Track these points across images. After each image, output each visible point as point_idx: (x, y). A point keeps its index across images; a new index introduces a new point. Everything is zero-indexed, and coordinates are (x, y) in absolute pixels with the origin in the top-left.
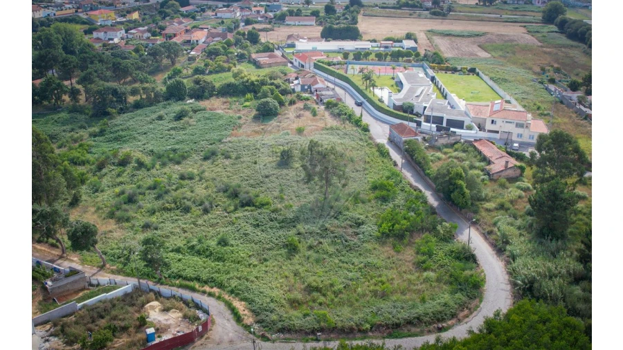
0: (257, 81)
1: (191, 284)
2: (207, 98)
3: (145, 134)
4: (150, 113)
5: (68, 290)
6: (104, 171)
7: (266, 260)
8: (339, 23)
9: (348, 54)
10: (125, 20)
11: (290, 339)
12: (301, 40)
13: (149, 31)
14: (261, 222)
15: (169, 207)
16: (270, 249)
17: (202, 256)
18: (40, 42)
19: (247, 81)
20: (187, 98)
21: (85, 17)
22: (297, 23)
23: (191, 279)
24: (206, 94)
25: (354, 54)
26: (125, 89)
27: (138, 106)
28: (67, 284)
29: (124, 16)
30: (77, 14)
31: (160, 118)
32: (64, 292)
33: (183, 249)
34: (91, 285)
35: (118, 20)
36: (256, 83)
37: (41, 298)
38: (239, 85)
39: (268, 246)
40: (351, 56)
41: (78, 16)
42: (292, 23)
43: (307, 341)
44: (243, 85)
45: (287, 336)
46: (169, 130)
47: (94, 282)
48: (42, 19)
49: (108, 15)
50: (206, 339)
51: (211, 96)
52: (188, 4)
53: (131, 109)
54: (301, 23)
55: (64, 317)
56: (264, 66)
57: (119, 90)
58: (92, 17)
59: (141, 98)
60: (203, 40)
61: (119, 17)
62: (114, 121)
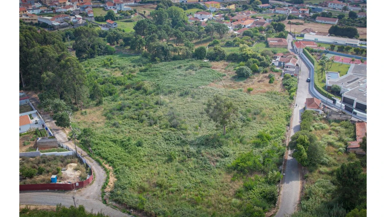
0: (250, 54)
1: (101, 160)
2: (218, 61)
3: (165, 75)
4: (177, 63)
5: (47, 145)
6: (126, 91)
7: (152, 160)
8: (353, 25)
9: (334, 46)
10: (225, 9)
11: (116, 207)
12: (311, 33)
13: (223, 16)
14: (171, 138)
15: (134, 117)
16: (159, 155)
17: (123, 148)
18: (157, 16)
19: (245, 54)
20: (205, 58)
21: (203, 5)
22: (323, 22)
23: (103, 158)
24: (217, 58)
25: (338, 47)
26: (169, 48)
27: (175, 59)
28: (47, 142)
29: (225, 6)
30: (199, 3)
31: (180, 67)
32: (45, 146)
33: (118, 141)
34: (60, 146)
35: (221, 8)
36: (249, 56)
37: (33, 146)
38: (239, 55)
39: (159, 153)
40: (336, 48)
41: (199, 4)
42: (320, 21)
43: (124, 212)
44: (242, 56)
45: (117, 205)
46: (177, 75)
47: (61, 145)
48: (178, 4)
49: (216, 5)
50: (78, 191)
51: (221, 59)
52: (268, 3)
53: (169, 60)
54: (326, 22)
55: (31, 157)
56: (271, 46)
57: (165, 47)
58: (206, 5)
59: (179, 54)
60: (249, 25)
61: (223, 6)
62: (156, 65)
